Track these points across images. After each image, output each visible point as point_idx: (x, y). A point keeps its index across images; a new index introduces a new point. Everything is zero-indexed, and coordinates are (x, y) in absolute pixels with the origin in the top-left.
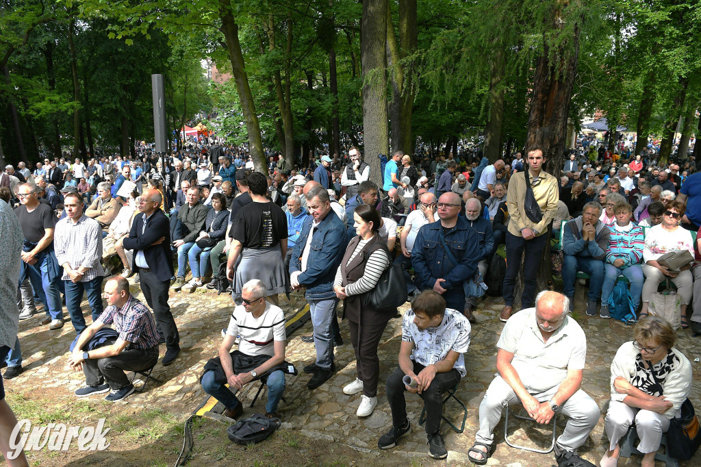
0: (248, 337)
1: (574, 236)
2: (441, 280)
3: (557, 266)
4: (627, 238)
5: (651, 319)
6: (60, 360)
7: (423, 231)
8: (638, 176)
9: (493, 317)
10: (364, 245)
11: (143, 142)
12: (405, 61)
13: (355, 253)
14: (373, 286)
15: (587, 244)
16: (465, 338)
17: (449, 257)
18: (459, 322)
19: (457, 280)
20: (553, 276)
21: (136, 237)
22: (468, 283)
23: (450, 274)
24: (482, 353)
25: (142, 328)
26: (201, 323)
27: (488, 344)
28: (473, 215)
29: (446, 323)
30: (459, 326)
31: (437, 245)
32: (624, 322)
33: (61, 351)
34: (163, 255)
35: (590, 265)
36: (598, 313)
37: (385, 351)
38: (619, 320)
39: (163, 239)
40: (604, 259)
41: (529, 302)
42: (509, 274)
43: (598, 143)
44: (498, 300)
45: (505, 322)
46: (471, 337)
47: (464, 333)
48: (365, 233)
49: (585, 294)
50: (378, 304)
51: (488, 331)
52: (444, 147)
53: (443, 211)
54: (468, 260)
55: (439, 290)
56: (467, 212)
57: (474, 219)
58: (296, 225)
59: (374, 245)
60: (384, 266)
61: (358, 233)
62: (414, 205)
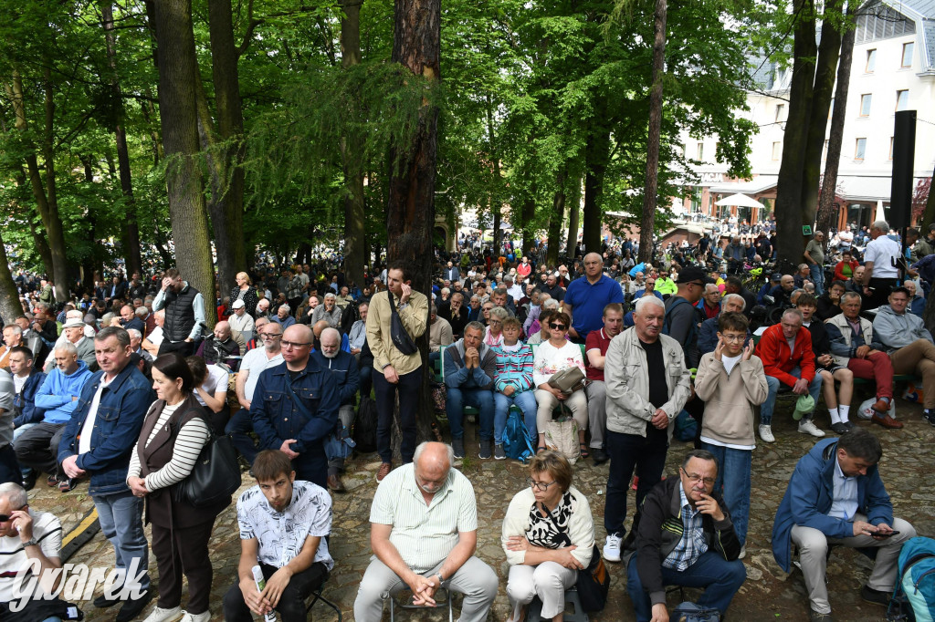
1: (456, 363)
2: (291, 441)
3: (440, 403)
4: (516, 360)
5: (547, 453)
7: (263, 379)
8: (527, 281)
9: (368, 480)
10: (171, 413)
13: (158, 427)
14: (188, 473)
15: (471, 372)
16: (325, 514)
17: (300, 410)
18: (315, 495)
19: (312, 439)
20: (437, 416)
22: (330, 441)
23: (302, 432)
24: (356, 531)
27: (363, 517)
28: (331, 352)
29: (297, 499)
30: (314, 501)
31: (283, 396)
32: (521, 461)
35: (477, 397)
36: (493, 455)
37: (222, 554)
38: (516, 459)
40: (493, 388)
42: (381, 422)
43: (482, 243)
44: (373, 456)
47: (323, 509)
48: (172, 396)
49: (476, 434)
50: (196, 497)
51: (363, 500)
52: (295, 256)
53: (289, 351)
54: (326, 411)
55: (289, 454)
56: (323, 348)
57: (333, 355)
58: (71, 388)
59: (187, 413)
60: (202, 441)
61: (161, 396)
62: (253, 341)
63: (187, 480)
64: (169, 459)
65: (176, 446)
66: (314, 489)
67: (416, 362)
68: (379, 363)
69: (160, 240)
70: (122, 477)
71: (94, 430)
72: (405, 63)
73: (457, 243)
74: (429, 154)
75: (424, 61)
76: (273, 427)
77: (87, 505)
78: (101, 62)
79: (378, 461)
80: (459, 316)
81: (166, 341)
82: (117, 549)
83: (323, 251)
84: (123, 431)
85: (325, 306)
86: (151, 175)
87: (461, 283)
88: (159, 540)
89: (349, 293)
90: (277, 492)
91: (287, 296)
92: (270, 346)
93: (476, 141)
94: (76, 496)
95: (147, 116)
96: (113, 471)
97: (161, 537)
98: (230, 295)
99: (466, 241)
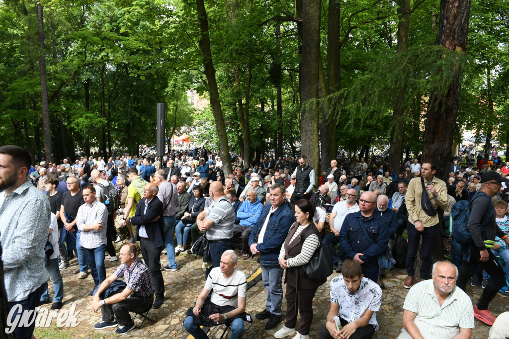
0: (219, 291)
2: (360, 254)
3: (448, 247)
6: (84, 301)
7: (347, 218)
9: (398, 284)
10: (302, 230)
11: (145, 146)
12: (333, 96)
13: (295, 236)
14: (307, 262)
16: (378, 299)
17: (366, 238)
18: (373, 288)
19: (372, 255)
20: (445, 255)
21: (140, 215)
22: (381, 258)
23: (367, 250)
24: (390, 312)
25: (142, 282)
26: (183, 279)
27: (395, 305)
28: (383, 208)
29: (363, 288)
30: (372, 291)
31: (358, 229)
33: (85, 295)
34: (158, 229)
36: (480, 285)
39: (159, 217)
41: (427, 274)
42: (410, 252)
43: (476, 152)
44: (402, 271)
45: (409, 289)
46: (382, 299)
47: (377, 296)
48: (303, 221)
50: (310, 275)
51: (395, 295)
52: (359, 153)
53: (363, 205)
54: (381, 241)
55: (358, 261)
56: (378, 206)
57: (384, 210)
58: (252, 210)
59: (310, 231)
60: (316, 246)
61: (298, 220)
62: (338, 197)
63: (307, 265)
64: (299, 253)
65: (303, 247)
66: (372, 285)
67: (435, 221)
68: (412, 218)
69: (292, 141)
70: (276, 258)
71: (266, 233)
72: (444, 45)
73: (459, 151)
74: (454, 98)
75: (456, 43)
76: (351, 245)
77: (254, 267)
78: (275, 54)
79: (405, 274)
80: (461, 195)
81: (295, 192)
82: (269, 293)
83: (375, 151)
84: (278, 236)
85: (377, 182)
86: (291, 108)
87: (461, 175)
88: (289, 293)
89: (390, 176)
90: (352, 285)
91: (355, 174)
92: (349, 201)
93: (478, 88)
94: (250, 262)
95: (292, 78)
96: (272, 255)
97: (290, 291)
98: (326, 172)
99: (465, 150)
